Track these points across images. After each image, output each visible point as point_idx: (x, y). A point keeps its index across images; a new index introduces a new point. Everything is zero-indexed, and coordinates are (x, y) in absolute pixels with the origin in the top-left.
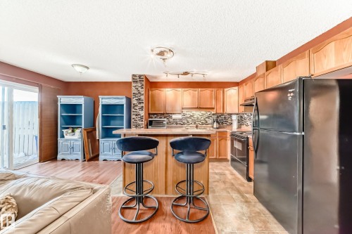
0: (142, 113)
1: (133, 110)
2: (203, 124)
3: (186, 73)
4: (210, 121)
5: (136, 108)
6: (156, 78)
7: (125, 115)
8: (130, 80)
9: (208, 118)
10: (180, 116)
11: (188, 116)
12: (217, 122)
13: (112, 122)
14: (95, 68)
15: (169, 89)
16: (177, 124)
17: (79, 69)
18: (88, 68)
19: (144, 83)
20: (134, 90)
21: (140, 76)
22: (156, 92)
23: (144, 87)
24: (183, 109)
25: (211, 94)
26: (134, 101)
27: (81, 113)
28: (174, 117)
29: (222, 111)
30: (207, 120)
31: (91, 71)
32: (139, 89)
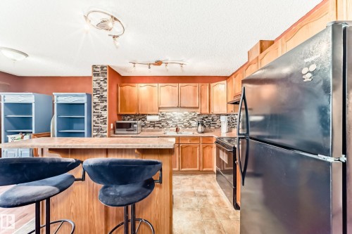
0: (106, 114)
1: (93, 110)
2: (186, 127)
3: (159, 63)
4: (194, 124)
5: (97, 107)
6: (125, 70)
7: (86, 117)
8: (90, 73)
9: (192, 119)
10: (156, 118)
11: (168, 117)
12: (203, 125)
13: (75, 125)
15: (143, 85)
16: (154, 126)
18: (26, 55)
19: (107, 76)
20: (95, 85)
21: (102, 67)
22: (127, 88)
23: (107, 81)
24: (159, 108)
25: (195, 90)
26: (95, 99)
27: (31, 114)
28: (149, 118)
29: (208, 112)
30: (191, 122)
31: (31, 59)
32: (102, 83)
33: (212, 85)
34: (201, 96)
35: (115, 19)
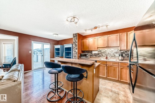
0: (77, 51)
1: (73, 49)
2: (112, 56)
3: (96, 28)
4: (117, 55)
6: (84, 33)
7: (72, 52)
8: (72, 37)
9: (116, 53)
10: (97, 52)
11: (103, 52)
12: (122, 56)
13: (69, 55)
14: (60, 34)
15: (90, 38)
16: (96, 56)
17: (55, 35)
18: (58, 35)
19: (77, 37)
20: (74, 41)
21: (76, 34)
22: (85, 40)
23: (77, 39)
24: (98, 48)
26: (74, 46)
27: (59, 51)
28: (93, 52)
30: (115, 54)
32: (76, 40)
33: (129, 33)
34: (121, 40)
35: (75, 17)
